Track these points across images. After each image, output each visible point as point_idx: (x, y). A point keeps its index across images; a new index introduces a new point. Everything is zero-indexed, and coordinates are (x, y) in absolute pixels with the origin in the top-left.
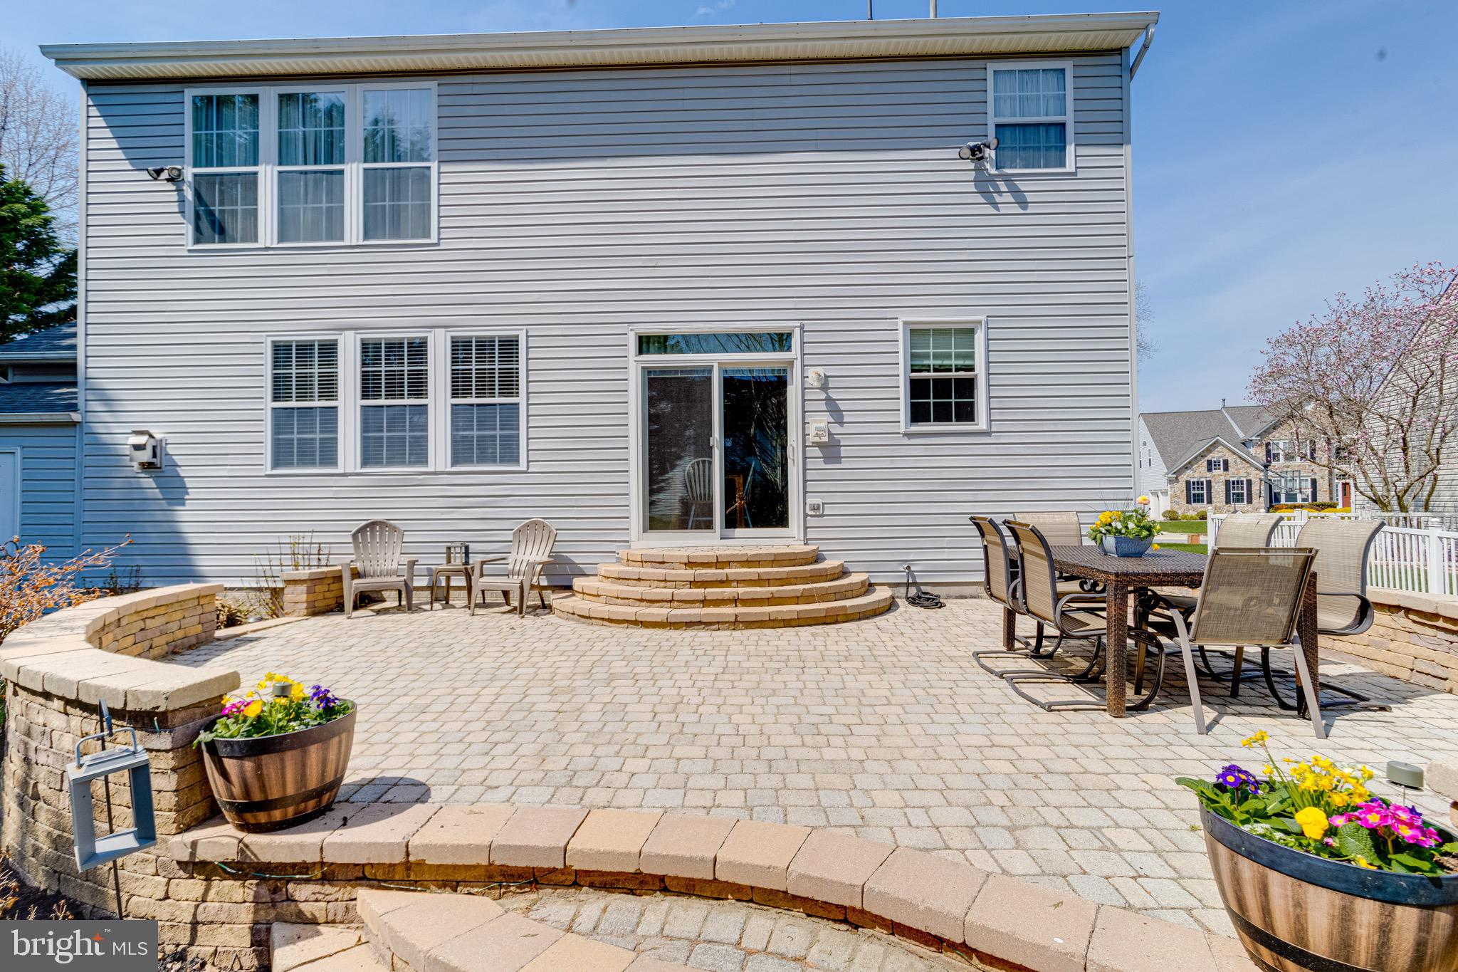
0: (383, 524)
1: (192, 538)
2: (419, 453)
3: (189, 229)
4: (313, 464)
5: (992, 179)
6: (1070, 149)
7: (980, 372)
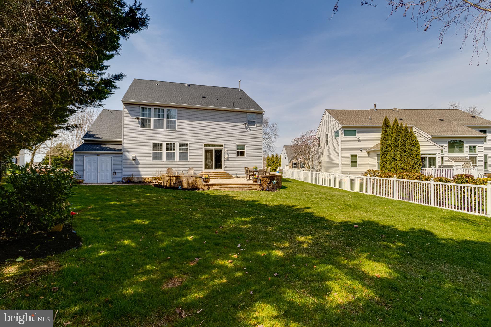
1: (140, 170)
2: (174, 159)
3: (140, 126)
4: (158, 160)
5: (247, 127)
6: (256, 124)
7: (245, 150)
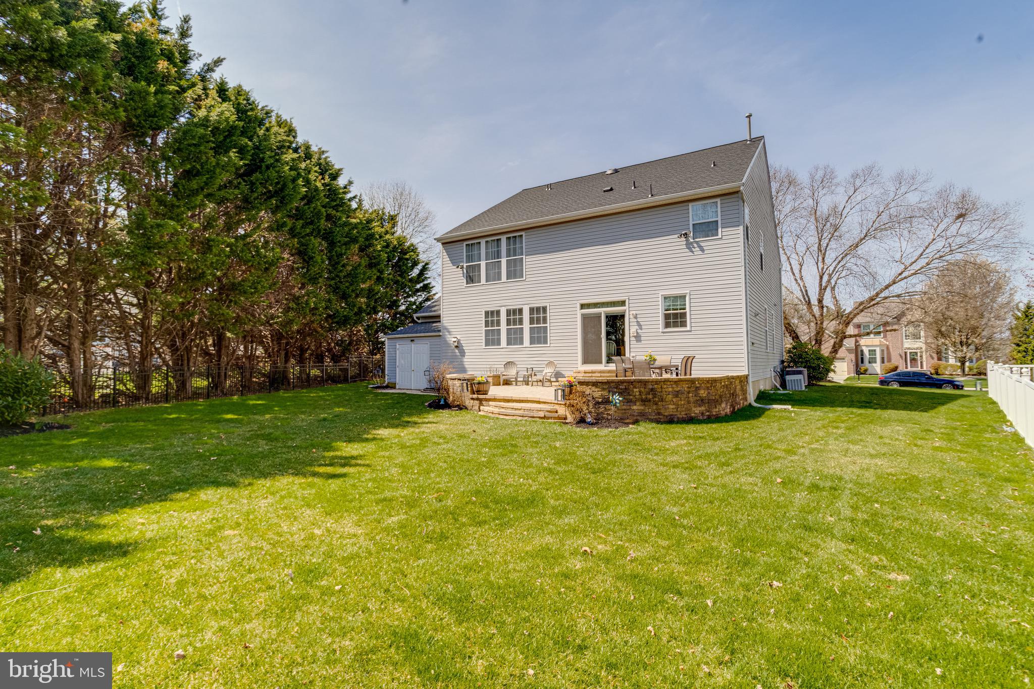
0: (512, 362)
1: (467, 366)
2: (521, 341)
3: (465, 281)
4: (495, 345)
5: (692, 243)
6: (720, 230)
7: (687, 310)
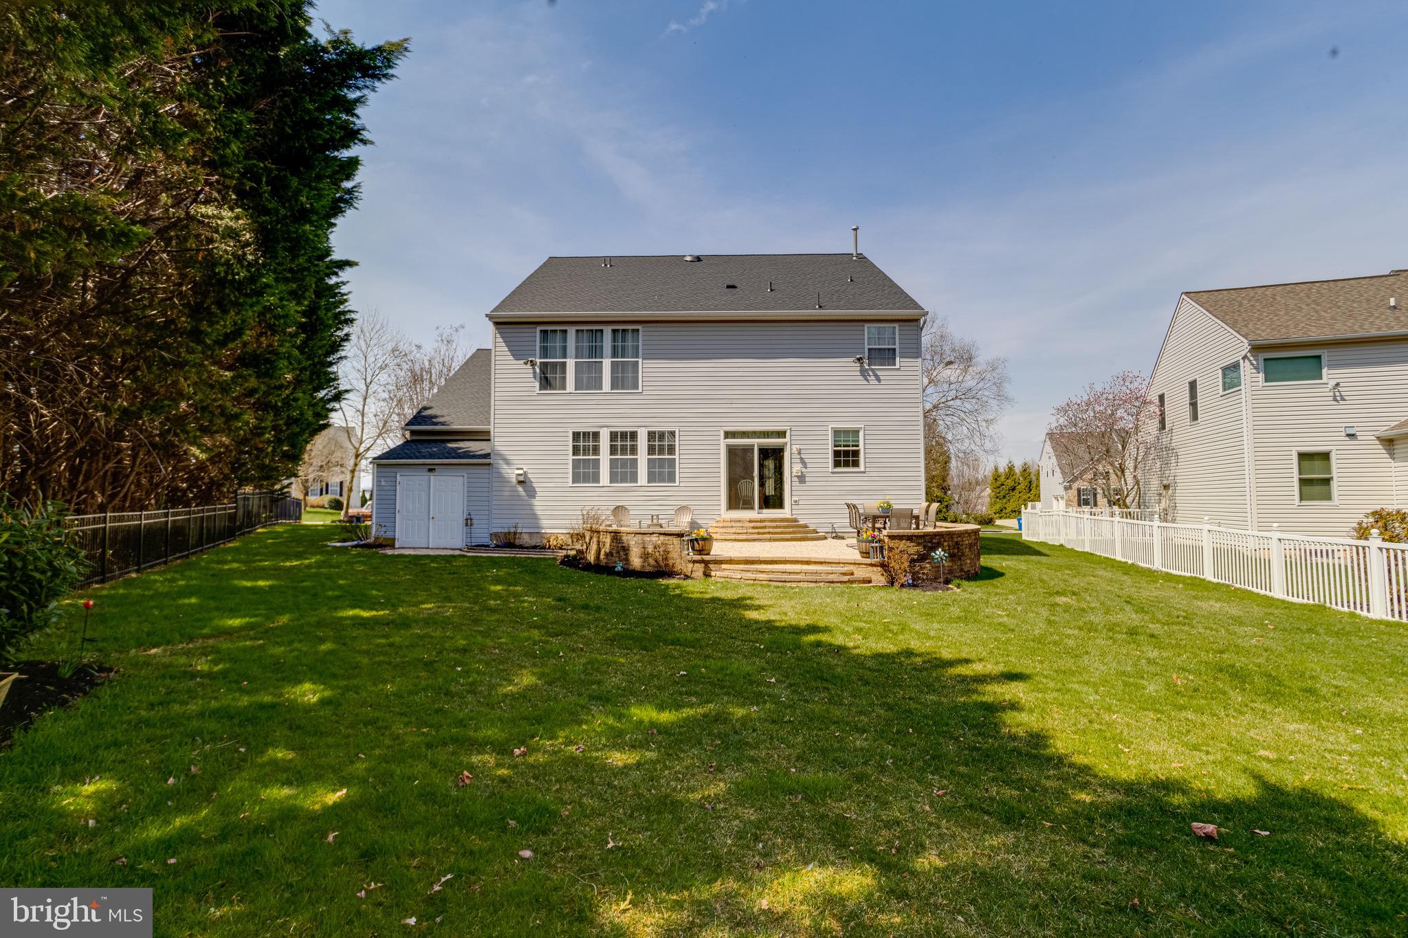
1: (539, 512)
2: (634, 478)
3: (537, 385)
4: (589, 482)
6: (898, 359)
7: (861, 447)
